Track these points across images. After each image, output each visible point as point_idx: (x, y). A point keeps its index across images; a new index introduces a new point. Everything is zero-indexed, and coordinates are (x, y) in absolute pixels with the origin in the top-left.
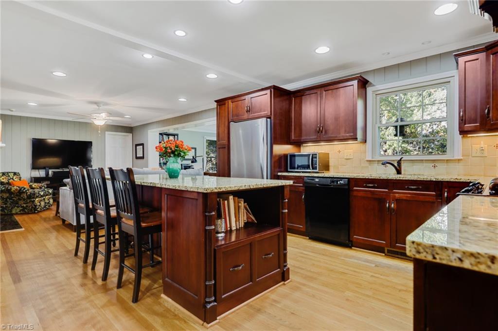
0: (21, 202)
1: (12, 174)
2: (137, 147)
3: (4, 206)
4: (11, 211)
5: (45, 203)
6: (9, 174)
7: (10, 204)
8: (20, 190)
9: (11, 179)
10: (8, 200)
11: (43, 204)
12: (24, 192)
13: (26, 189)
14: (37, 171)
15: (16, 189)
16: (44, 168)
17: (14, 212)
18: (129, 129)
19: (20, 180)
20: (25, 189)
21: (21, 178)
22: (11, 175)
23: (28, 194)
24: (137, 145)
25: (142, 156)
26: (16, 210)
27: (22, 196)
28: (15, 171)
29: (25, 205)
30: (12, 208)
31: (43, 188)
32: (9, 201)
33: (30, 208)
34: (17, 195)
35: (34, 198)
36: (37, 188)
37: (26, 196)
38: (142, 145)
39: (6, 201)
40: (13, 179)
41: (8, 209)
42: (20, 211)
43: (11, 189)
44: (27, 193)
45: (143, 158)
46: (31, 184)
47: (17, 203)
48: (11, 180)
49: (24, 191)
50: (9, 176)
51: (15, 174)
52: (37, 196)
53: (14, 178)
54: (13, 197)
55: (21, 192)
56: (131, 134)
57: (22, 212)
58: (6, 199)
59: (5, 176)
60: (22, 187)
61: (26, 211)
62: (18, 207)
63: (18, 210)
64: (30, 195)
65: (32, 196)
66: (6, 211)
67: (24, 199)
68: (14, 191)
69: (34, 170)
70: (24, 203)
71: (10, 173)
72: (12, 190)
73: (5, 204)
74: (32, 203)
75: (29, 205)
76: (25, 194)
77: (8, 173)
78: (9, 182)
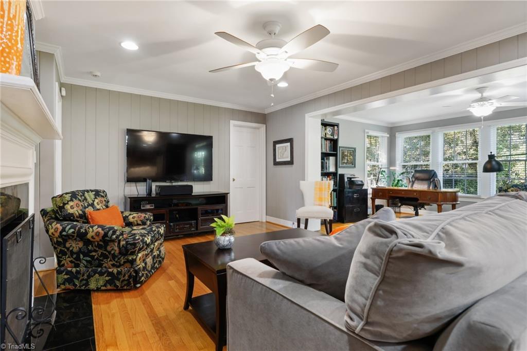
0: (108, 263)
1: (92, 195)
2: (277, 146)
3: (74, 270)
4: (87, 284)
5: (154, 258)
6: (86, 194)
7: (86, 267)
8: (106, 235)
9: (89, 205)
10: (81, 256)
11: (149, 260)
12: (113, 241)
13: (118, 233)
14: (133, 184)
15: (98, 234)
16: (144, 180)
17: (92, 286)
18: (261, 118)
19: (107, 207)
20: (114, 232)
21: (108, 202)
22: (90, 197)
23: (123, 243)
24: (275, 143)
25: (289, 159)
26: (97, 281)
27: (109, 248)
28: (98, 188)
29: (115, 271)
30: (89, 276)
31: (148, 223)
32: (84, 260)
33: (126, 278)
34: (99, 246)
35: (133, 253)
36: (138, 225)
37: (116, 248)
38: (290, 141)
39: (78, 259)
40: (92, 205)
41: (81, 278)
42: (105, 285)
43: (86, 233)
44: (120, 241)
45: (291, 163)
46: (127, 214)
47: (100, 265)
48: (90, 207)
49: (114, 236)
50: (85, 199)
51: (97, 193)
52: (140, 249)
53: (95, 203)
54: (91, 251)
55: (106, 239)
56: (265, 126)
57: (109, 287)
58: (78, 253)
59: (76, 201)
60: (110, 228)
61: (118, 283)
62: (101, 274)
63: (101, 283)
64: (125, 247)
65: (129, 249)
66: (77, 282)
67: (114, 256)
68: (92, 237)
69: (129, 184)
70: (113, 265)
71: (88, 191)
72: (89, 236)
73: (77, 266)
74: (128, 265)
75: (124, 269)
76: (116, 244)
77: (83, 192)
78: (84, 212)
